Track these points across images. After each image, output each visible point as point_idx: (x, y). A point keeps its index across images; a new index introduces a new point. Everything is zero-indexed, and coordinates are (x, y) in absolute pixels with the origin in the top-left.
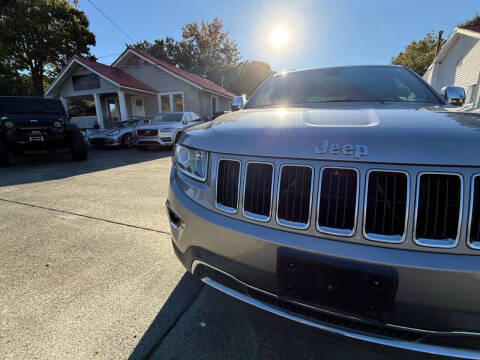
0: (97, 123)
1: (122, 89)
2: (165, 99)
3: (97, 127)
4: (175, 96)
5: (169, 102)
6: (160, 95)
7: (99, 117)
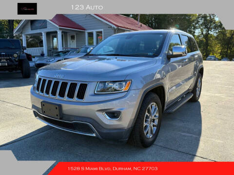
0: (43, 52)
1: (60, 29)
2: (91, 35)
3: (43, 55)
4: (97, 32)
5: (93, 36)
6: (87, 32)
7: (45, 49)
